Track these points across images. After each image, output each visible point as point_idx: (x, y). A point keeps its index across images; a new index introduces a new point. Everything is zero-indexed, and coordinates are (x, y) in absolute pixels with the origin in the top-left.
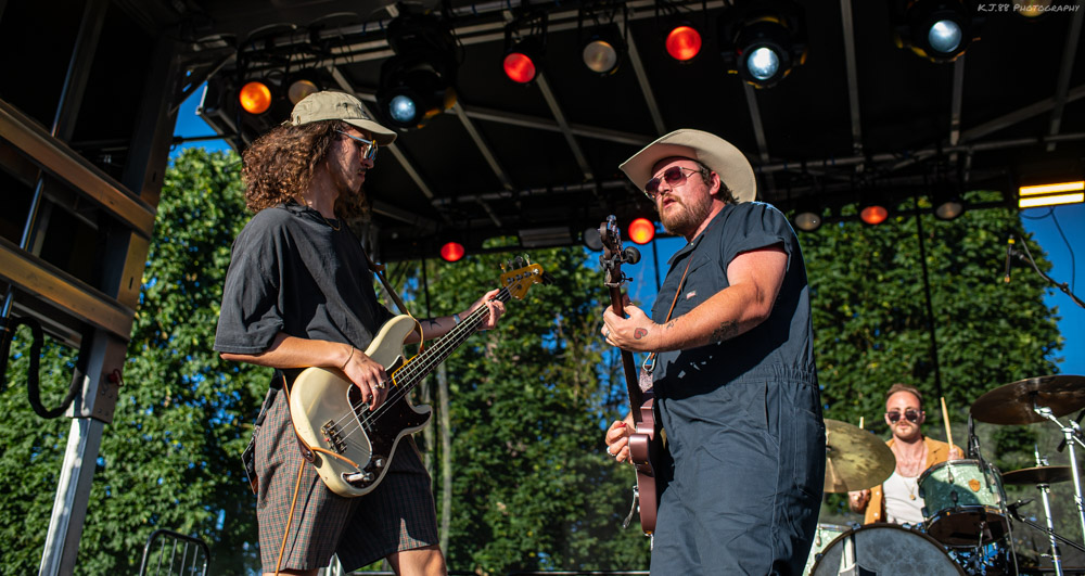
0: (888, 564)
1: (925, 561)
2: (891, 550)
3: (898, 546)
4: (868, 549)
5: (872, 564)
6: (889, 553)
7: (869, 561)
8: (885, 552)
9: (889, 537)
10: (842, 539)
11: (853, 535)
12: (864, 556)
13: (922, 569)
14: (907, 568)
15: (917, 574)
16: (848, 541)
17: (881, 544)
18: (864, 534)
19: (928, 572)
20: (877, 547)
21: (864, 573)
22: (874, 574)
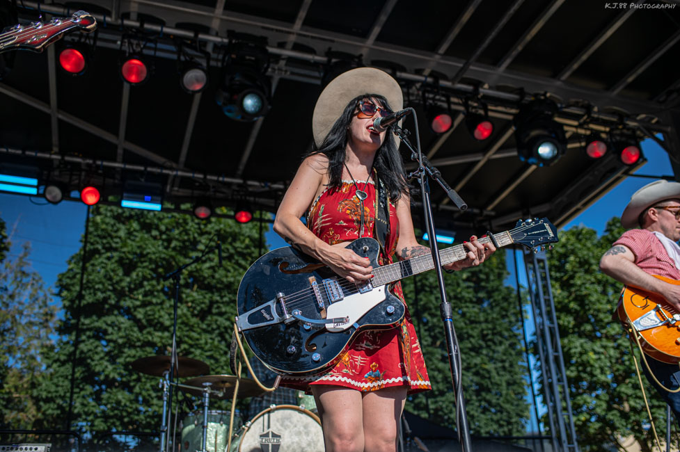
0: (288, 430)
1: (309, 429)
2: (290, 422)
3: (295, 420)
4: (278, 421)
5: (279, 430)
6: (289, 424)
7: (277, 428)
8: (287, 423)
9: (290, 414)
10: (263, 414)
11: (269, 412)
12: (275, 425)
13: (307, 434)
14: (299, 433)
15: (304, 437)
16: (266, 416)
17: (285, 418)
18: (276, 412)
19: (310, 435)
20: (283, 420)
21: (274, 435)
22: (280, 436)
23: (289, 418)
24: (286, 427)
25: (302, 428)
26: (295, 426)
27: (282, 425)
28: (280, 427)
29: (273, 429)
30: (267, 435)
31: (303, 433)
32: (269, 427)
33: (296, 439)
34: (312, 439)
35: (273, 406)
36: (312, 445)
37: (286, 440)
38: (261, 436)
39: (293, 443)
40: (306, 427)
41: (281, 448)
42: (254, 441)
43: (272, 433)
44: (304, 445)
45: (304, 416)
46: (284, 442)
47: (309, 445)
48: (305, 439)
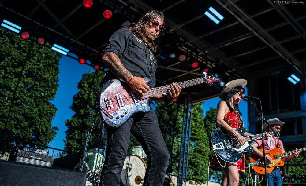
13: (140, 166)
14: (137, 165)
16: (129, 157)
18: (132, 156)
19: (140, 167)
20: (133, 160)
21: (130, 165)
22: (132, 165)
23: (135, 159)
24: (134, 162)
25: (138, 164)
26: (137, 162)
27: (133, 161)
28: (132, 162)
29: (130, 162)
30: (128, 164)
31: (139, 166)
32: (129, 161)
33: (136, 167)
39: (135, 168)
40: (140, 163)
41: (132, 169)
43: (130, 164)
44: (138, 170)
45: (139, 159)
46: (133, 167)
47: (140, 170)
48: (139, 168)
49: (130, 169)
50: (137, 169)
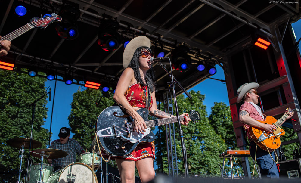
0: (79, 173)
2: (80, 169)
3: (81, 169)
4: (75, 169)
8: (78, 170)
9: (80, 167)
10: (69, 166)
11: (71, 165)
12: (73, 171)
13: (86, 175)
14: (83, 174)
15: (85, 176)
16: (70, 167)
17: (78, 168)
18: (74, 165)
19: (88, 176)
20: (77, 169)
21: (73, 175)
22: (75, 176)
23: (79, 168)
24: (78, 172)
25: (84, 172)
26: (82, 172)
27: (76, 171)
28: (75, 172)
29: (73, 172)
30: (70, 175)
32: (71, 172)
33: (82, 177)
34: (88, 177)
35: (73, 163)
36: (88, 179)
37: (78, 177)
38: (67, 175)
39: (80, 178)
40: (86, 172)
42: (65, 177)
44: (85, 179)
45: (85, 167)
46: (77, 178)
47: (87, 179)
48: (85, 177)
49: (74, 180)
50: (82, 179)
